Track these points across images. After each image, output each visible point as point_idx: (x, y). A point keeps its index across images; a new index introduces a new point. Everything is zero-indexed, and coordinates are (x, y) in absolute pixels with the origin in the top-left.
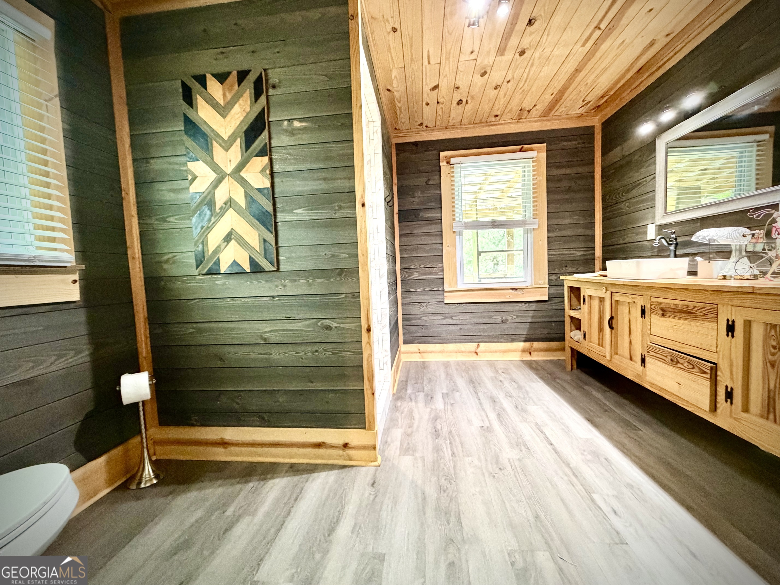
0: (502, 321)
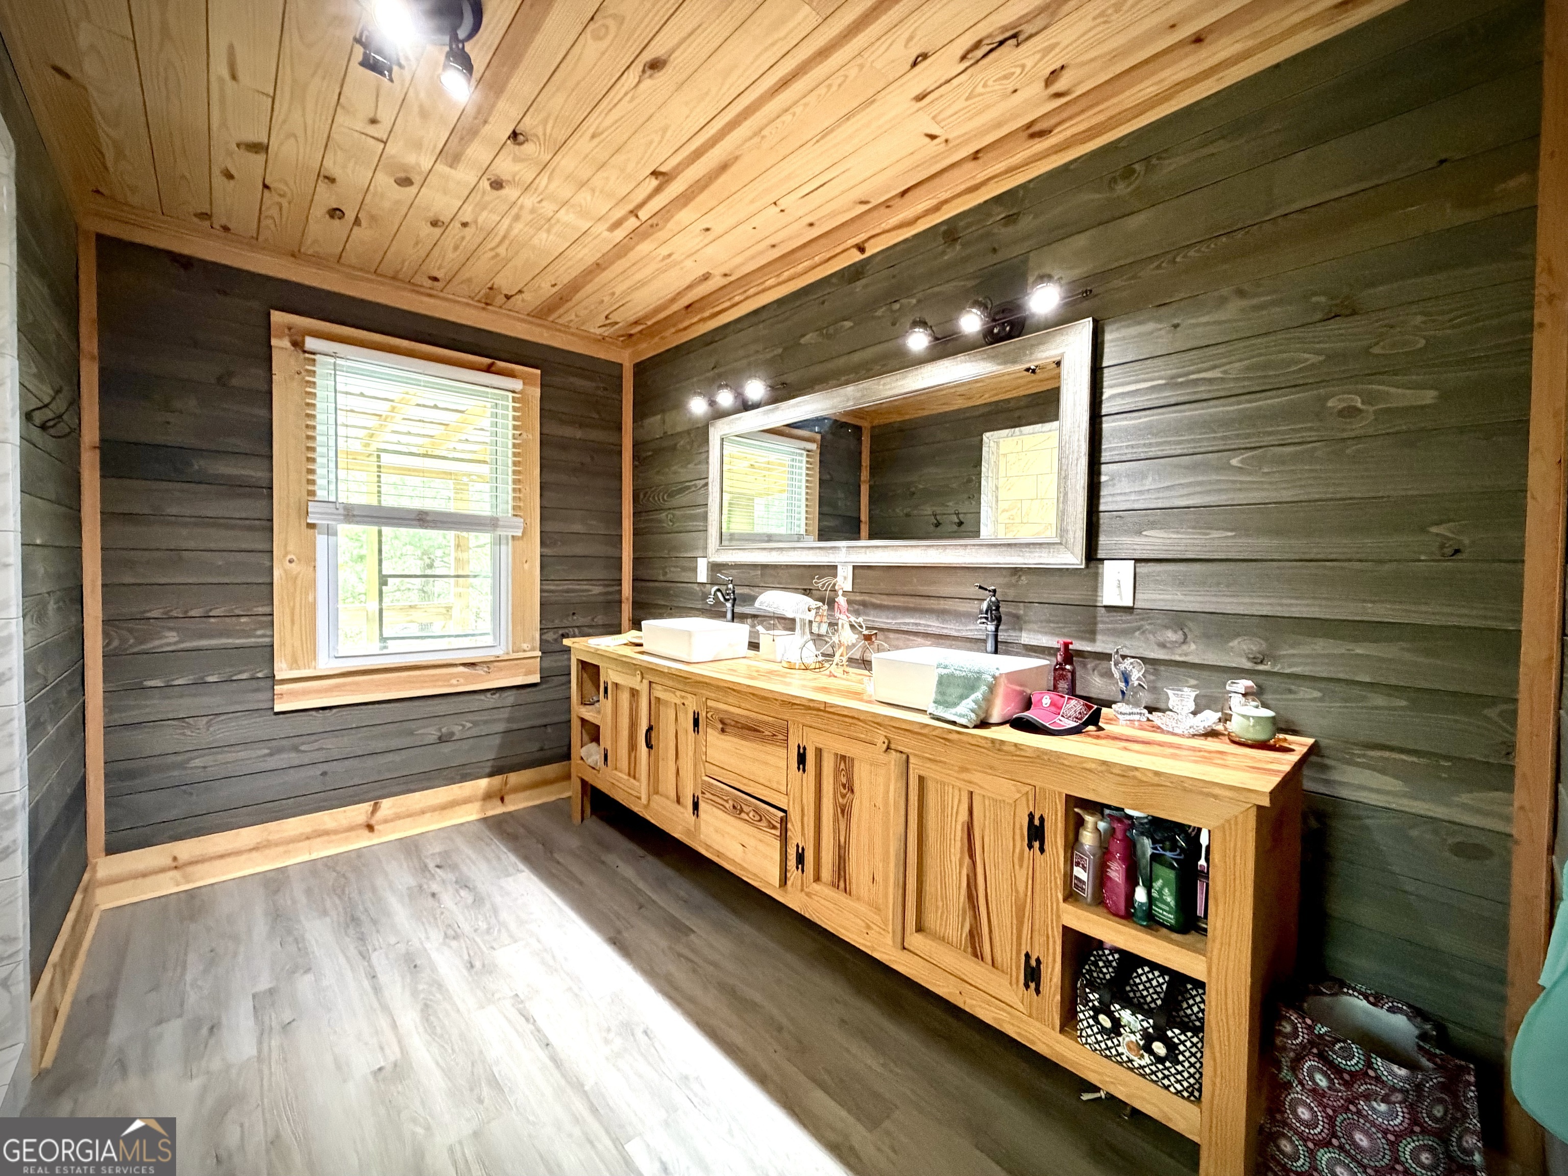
0: (440, 738)
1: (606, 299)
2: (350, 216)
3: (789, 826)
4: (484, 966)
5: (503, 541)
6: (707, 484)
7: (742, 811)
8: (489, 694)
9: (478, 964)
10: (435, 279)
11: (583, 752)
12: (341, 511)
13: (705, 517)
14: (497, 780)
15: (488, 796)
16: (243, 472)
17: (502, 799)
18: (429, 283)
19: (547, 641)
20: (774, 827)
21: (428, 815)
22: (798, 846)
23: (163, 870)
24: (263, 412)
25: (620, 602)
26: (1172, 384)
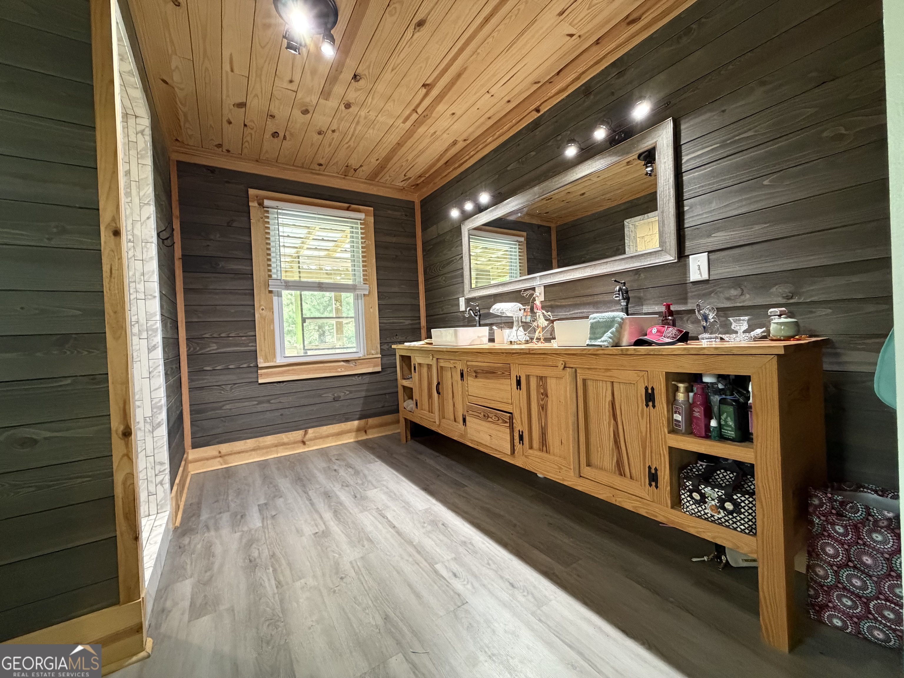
0: (334, 399)
1: (404, 164)
2: (281, 135)
3: (514, 421)
4: (361, 497)
5: (359, 298)
6: (462, 257)
7: (488, 417)
8: (356, 377)
9: (358, 496)
10: (320, 165)
11: (405, 404)
12: (283, 284)
13: (462, 275)
14: (363, 422)
15: (359, 430)
16: (240, 267)
17: (366, 432)
18: (317, 167)
19: (384, 350)
20: (506, 422)
21: (330, 438)
22: (519, 431)
23: (215, 457)
24: (247, 238)
25: (420, 329)
26: (723, 145)
